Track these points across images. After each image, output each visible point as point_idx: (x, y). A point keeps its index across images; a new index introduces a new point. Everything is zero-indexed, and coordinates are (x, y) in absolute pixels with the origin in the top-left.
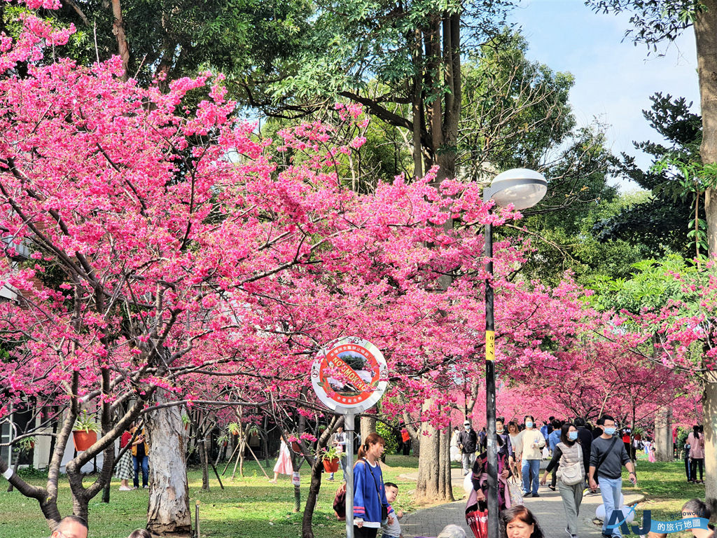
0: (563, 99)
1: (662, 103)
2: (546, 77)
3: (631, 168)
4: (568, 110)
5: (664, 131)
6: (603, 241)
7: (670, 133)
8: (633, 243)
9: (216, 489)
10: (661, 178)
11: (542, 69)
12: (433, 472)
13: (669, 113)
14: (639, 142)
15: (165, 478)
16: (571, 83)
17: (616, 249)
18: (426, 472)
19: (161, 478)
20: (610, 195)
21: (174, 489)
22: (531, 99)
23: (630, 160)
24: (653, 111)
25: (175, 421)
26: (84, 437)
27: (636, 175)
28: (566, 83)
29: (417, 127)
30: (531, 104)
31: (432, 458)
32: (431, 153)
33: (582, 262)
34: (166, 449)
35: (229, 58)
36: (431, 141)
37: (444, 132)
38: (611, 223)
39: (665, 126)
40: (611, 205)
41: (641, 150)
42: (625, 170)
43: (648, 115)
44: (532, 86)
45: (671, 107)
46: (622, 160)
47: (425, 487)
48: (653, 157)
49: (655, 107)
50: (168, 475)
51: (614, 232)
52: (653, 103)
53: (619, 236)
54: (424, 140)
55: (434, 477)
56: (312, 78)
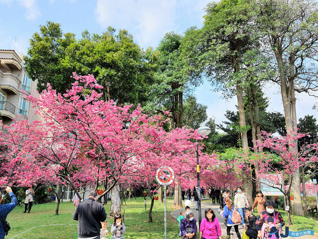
0: (205, 112)
1: (229, 113)
2: (201, 106)
3: (222, 127)
4: (206, 114)
5: (229, 119)
6: (216, 144)
7: (231, 119)
8: (222, 145)
9: (124, 205)
10: (229, 130)
11: (200, 105)
12: (178, 200)
13: (230, 115)
14: (223, 121)
15: (115, 202)
16: (207, 108)
17: (218, 146)
18: (176, 200)
19: (114, 202)
20: (216, 133)
21: (117, 205)
22: (198, 111)
23: (221, 126)
24: (227, 114)
25: (118, 188)
26: (100, 191)
27: (223, 129)
28: (206, 108)
29: (173, 118)
30: (198, 113)
31: (177, 197)
32: (176, 123)
33: (211, 149)
34: (115, 195)
35: (134, 101)
36: (176, 121)
37: (179, 119)
38: (218, 140)
39: (229, 118)
40: (217, 136)
41: (224, 123)
42: (220, 128)
43: (225, 115)
44: (198, 108)
45: (231, 113)
46: (220, 125)
47: (176, 204)
48: (227, 125)
49: (227, 113)
50: (116, 201)
51: (218, 142)
52: (227, 112)
53: (220, 143)
54: (175, 120)
55: (178, 202)
56: (149, 107)
